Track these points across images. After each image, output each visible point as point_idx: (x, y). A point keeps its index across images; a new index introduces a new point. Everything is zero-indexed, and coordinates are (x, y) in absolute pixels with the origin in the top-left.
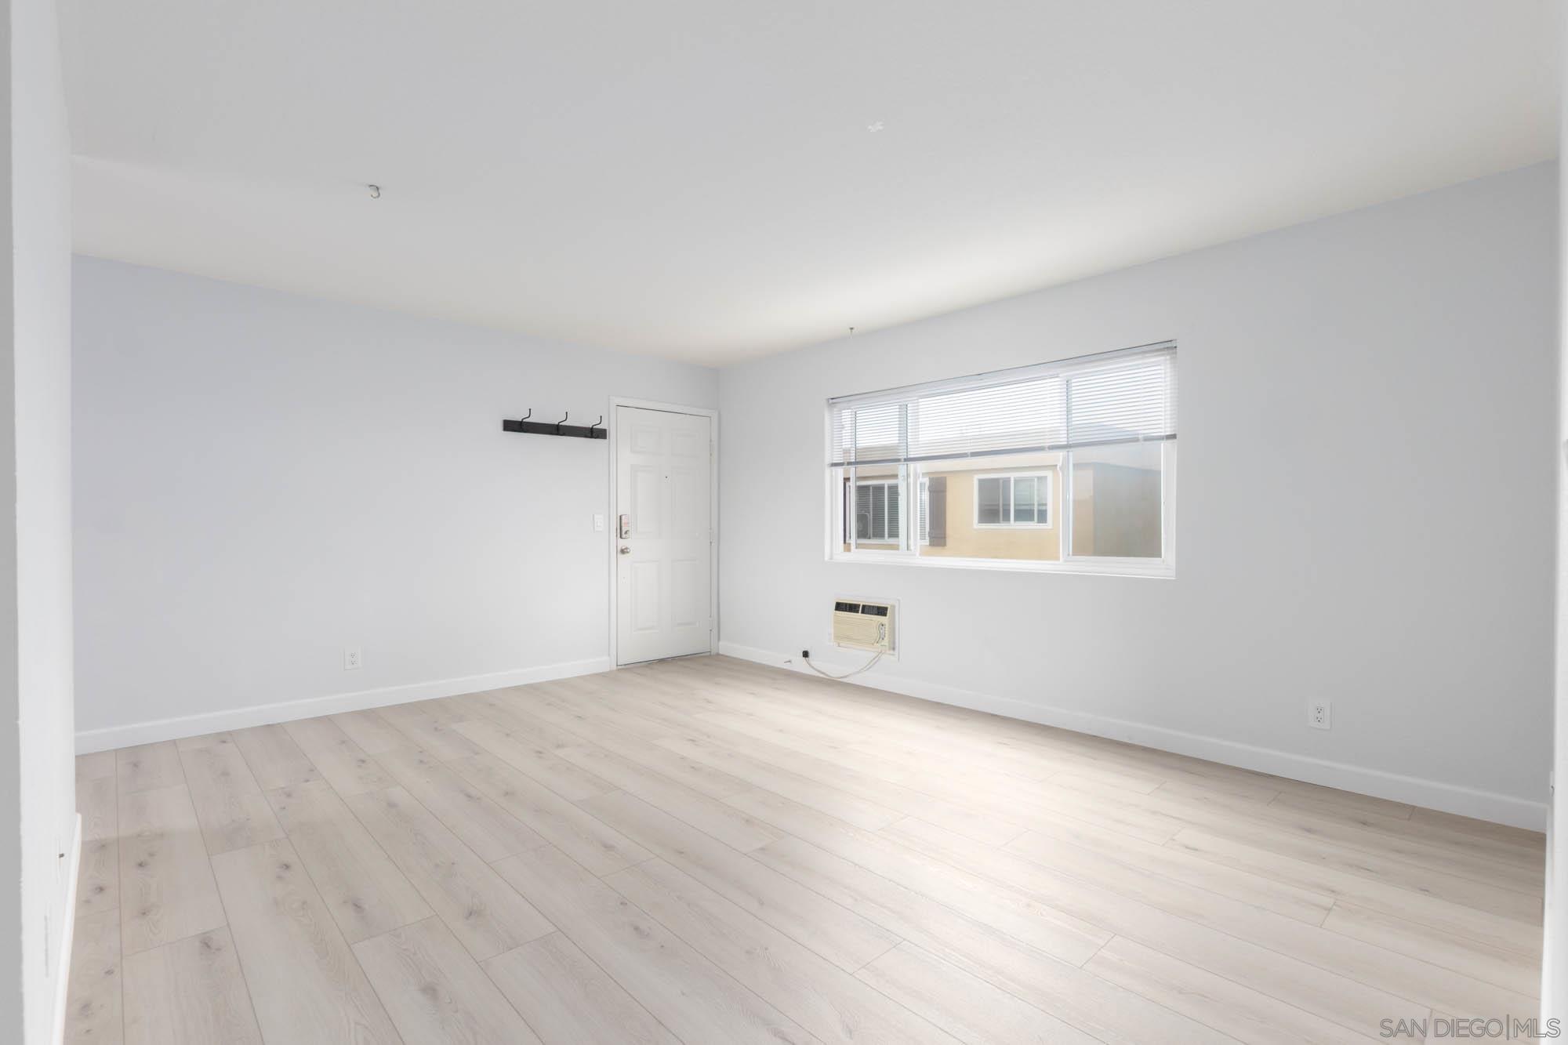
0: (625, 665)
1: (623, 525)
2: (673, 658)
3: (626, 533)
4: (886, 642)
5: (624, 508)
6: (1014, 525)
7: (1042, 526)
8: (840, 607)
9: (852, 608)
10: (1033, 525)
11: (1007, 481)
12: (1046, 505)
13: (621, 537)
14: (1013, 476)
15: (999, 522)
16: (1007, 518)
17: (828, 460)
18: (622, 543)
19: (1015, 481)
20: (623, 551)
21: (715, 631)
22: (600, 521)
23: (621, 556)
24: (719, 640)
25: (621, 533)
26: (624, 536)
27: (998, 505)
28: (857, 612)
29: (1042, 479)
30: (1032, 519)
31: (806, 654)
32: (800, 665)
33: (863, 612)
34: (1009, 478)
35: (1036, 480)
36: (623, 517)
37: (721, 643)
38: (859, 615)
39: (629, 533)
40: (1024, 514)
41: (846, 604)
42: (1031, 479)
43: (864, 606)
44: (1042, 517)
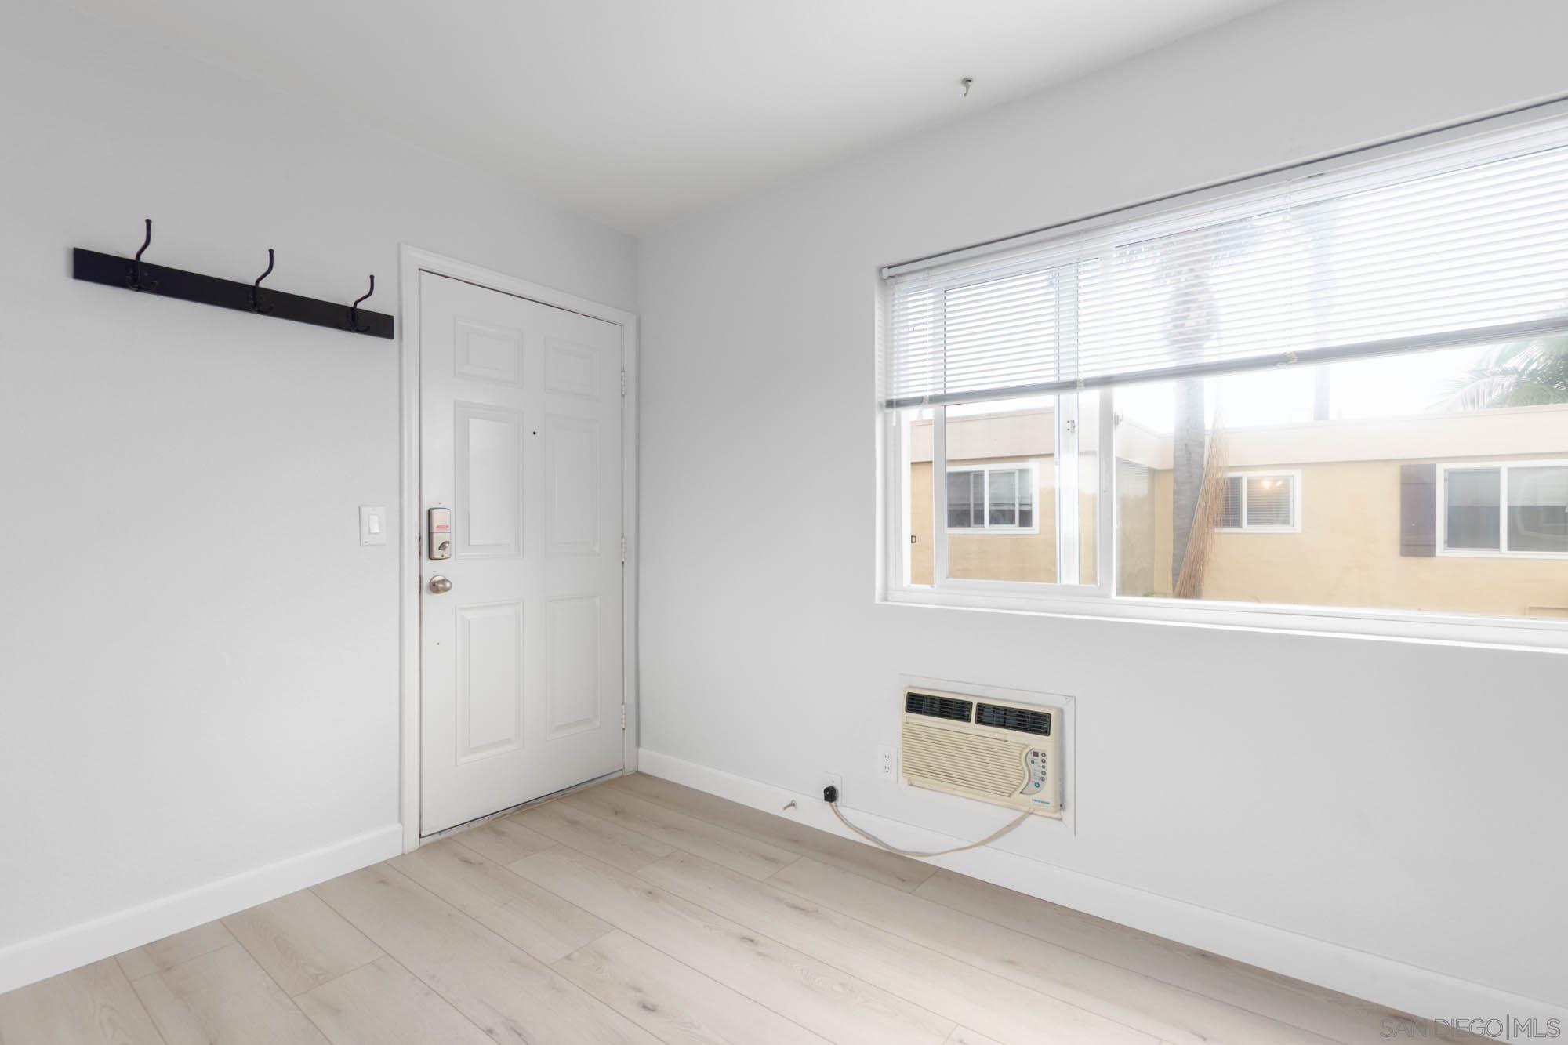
0: (441, 832)
1: (435, 529)
2: (549, 797)
3: (442, 546)
4: (1048, 791)
5: (438, 492)
6: (988, 529)
7: (1025, 530)
8: (916, 703)
9: (952, 709)
10: (1014, 529)
11: (979, 475)
12: (1030, 504)
13: (430, 557)
14: (986, 468)
15: (969, 526)
16: (979, 520)
17: (880, 396)
18: (433, 570)
19: (991, 475)
20: (435, 587)
21: (631, 732)
22: (376, 523)
23: (429, 598)
24: (638, 744)
25: (430, 546)
26: (437, 553)
27: (969, 505)
28: (968, 720)
29: (1023, 471)
30: (1012, 522)
31: (830, 794)
32: (816, 815)
33: (979, 721)
34: (983, 471)
35: (1017, 474)
36: (435, 513)
37: (641, 751)
38: (972, 727)
39: (451, 547)
40: (1002, 516)
41: (932, 699)
42: (1011, 473)
43: (981, 707)
44: (1026, 519)
